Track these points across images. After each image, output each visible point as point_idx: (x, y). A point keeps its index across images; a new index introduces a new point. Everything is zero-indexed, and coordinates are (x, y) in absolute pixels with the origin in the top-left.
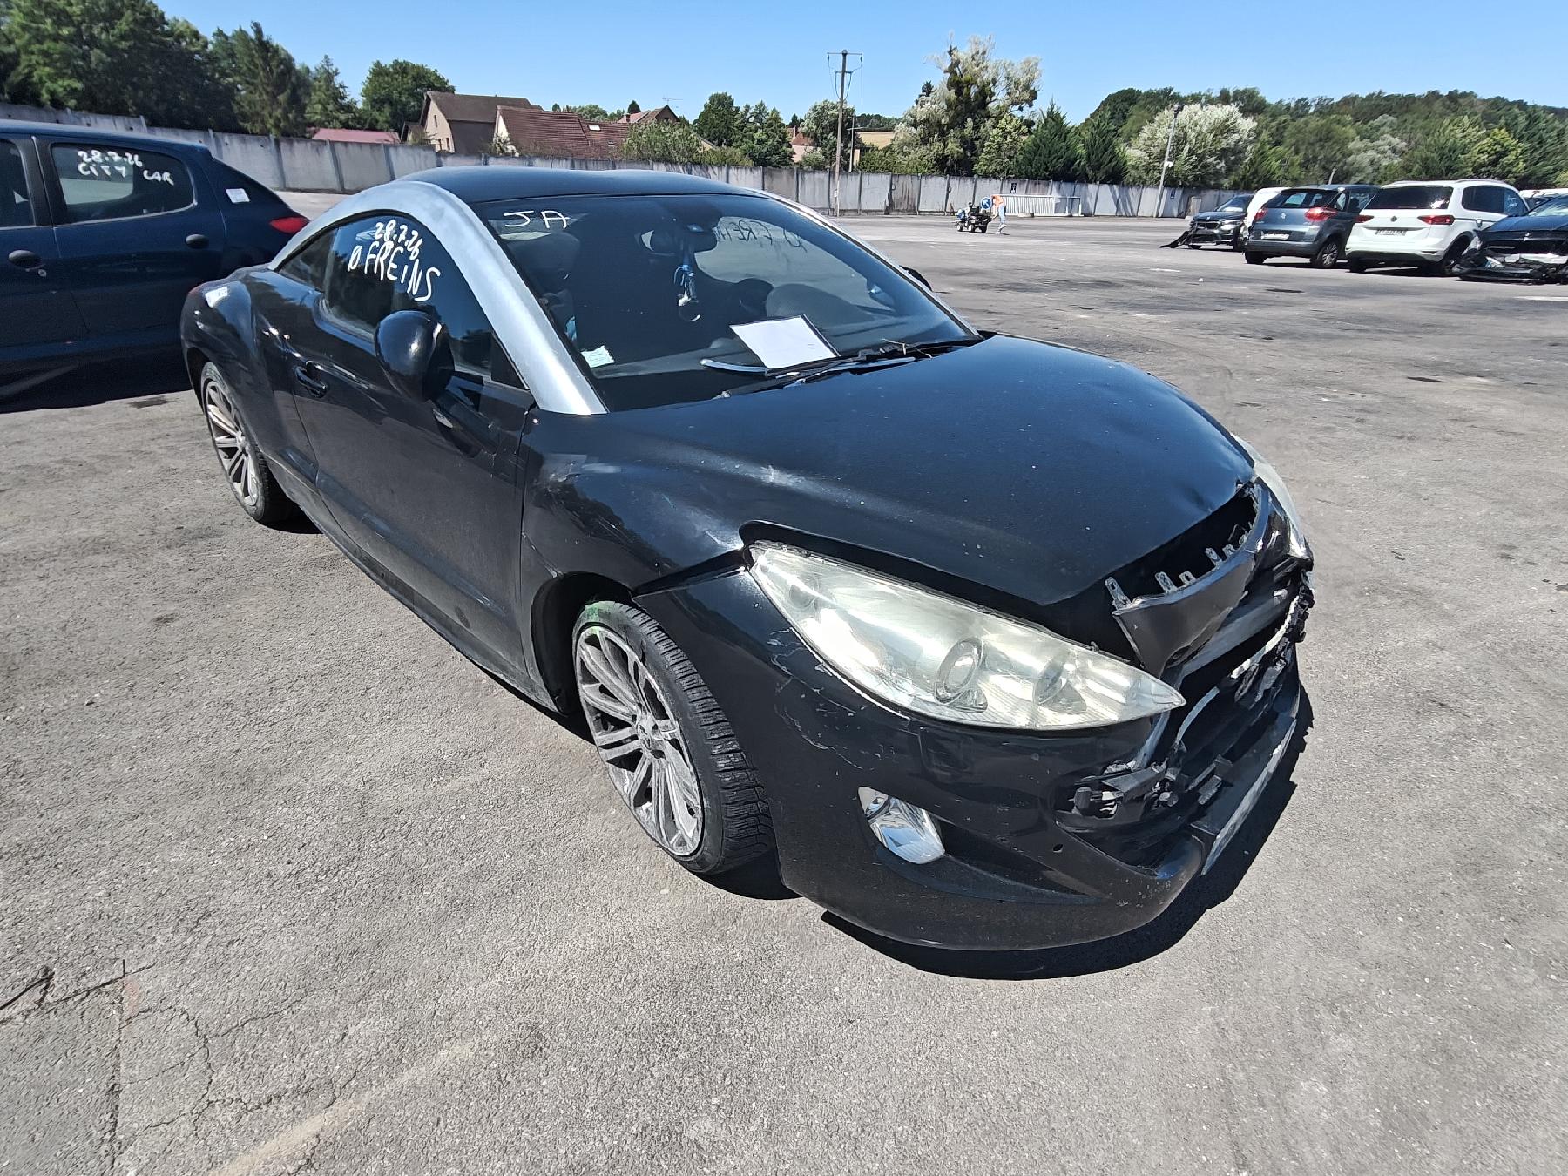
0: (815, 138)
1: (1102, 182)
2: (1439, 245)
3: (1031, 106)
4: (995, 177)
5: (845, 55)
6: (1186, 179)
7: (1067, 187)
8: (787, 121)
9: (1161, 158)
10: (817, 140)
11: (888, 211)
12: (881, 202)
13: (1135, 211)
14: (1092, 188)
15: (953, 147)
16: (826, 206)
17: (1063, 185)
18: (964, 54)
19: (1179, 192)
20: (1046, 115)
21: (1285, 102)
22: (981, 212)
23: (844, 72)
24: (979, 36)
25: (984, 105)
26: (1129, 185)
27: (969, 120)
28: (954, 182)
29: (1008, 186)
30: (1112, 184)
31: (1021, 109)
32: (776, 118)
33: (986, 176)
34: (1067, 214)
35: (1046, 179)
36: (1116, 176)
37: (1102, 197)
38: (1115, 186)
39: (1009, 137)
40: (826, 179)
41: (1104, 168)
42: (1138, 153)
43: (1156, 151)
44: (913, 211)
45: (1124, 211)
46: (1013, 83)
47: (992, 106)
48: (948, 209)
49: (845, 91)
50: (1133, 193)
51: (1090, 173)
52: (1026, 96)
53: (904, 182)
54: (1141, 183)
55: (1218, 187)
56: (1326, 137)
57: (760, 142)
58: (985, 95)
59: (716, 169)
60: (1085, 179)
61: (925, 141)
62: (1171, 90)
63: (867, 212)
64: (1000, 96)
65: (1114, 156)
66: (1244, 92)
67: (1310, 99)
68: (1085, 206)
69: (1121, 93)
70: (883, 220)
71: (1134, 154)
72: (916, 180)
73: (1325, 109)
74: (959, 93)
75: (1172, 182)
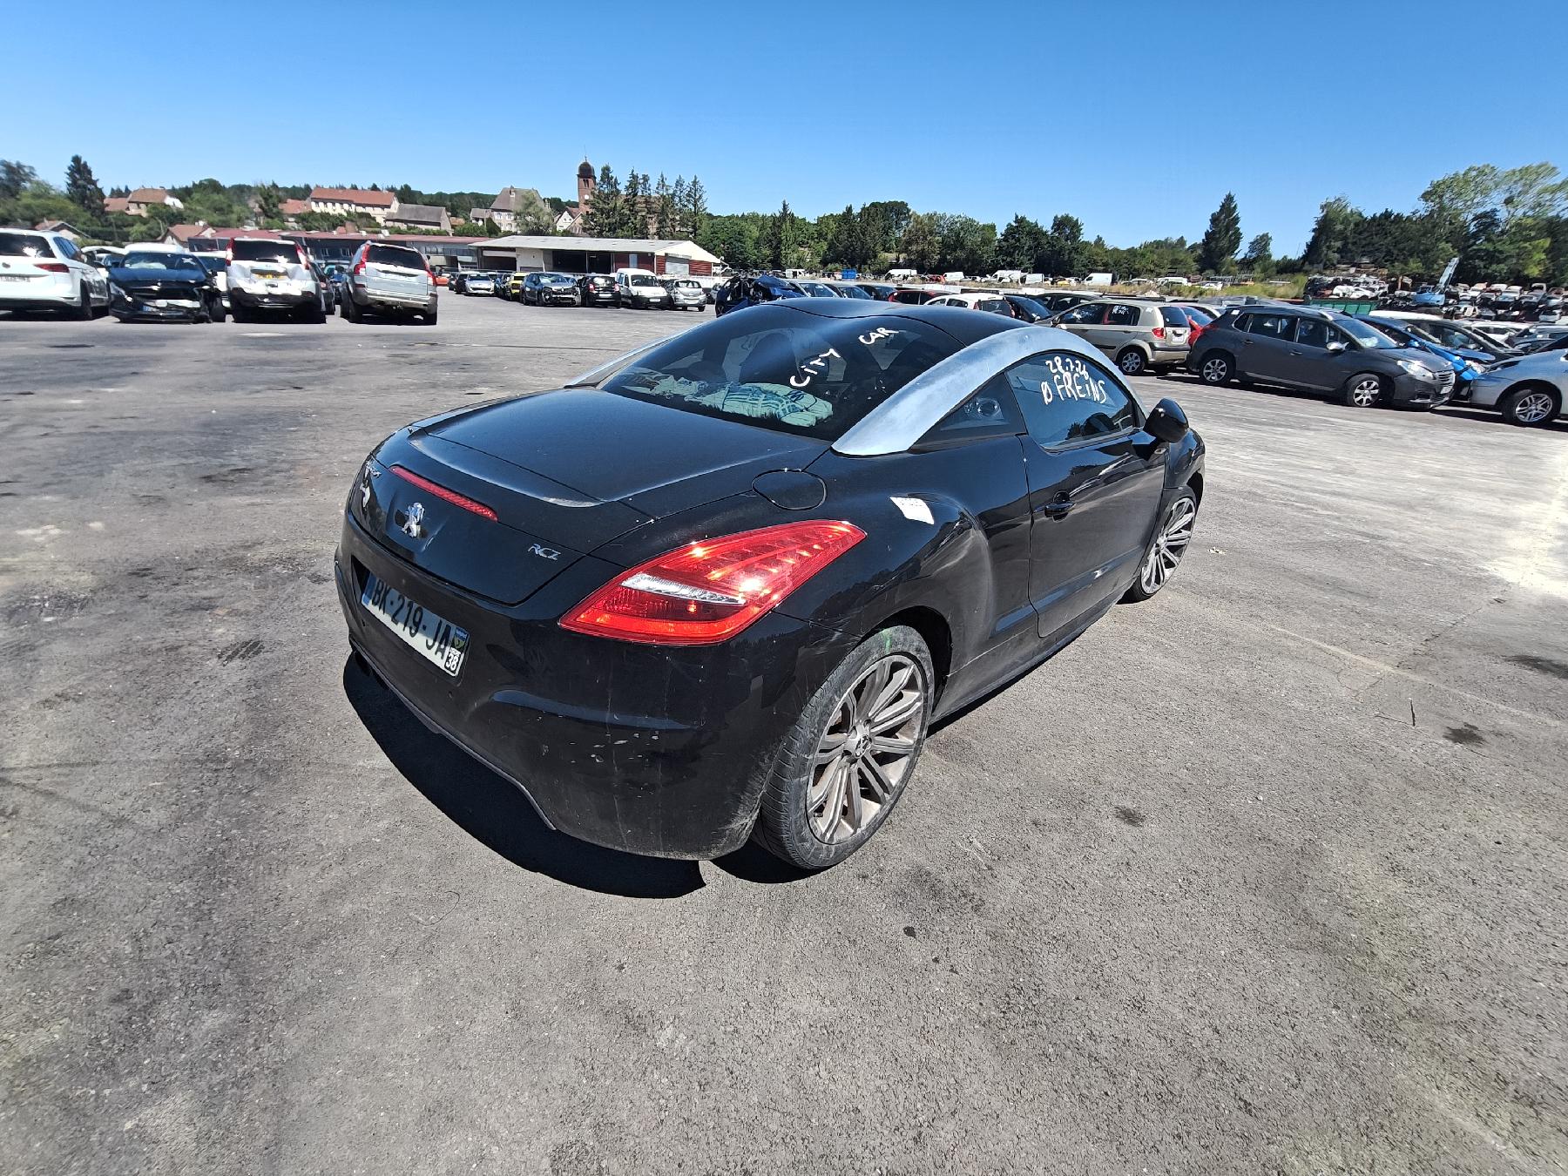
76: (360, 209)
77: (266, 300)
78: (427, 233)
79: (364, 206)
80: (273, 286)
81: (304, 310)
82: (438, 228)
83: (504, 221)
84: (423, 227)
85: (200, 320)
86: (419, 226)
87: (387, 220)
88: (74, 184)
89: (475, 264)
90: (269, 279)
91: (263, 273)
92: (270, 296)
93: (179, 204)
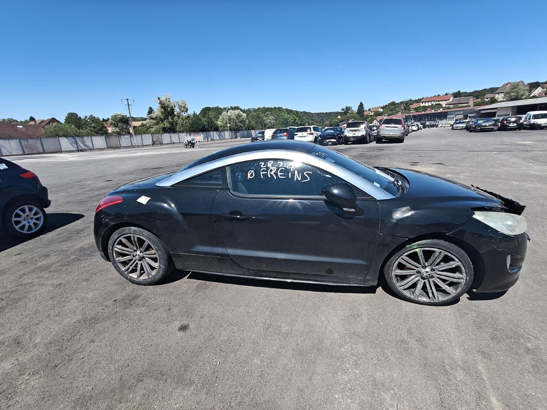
0: (114, 125)
1: (214, 131)
2: (312, 139)
3: (187, 112)
4: (183, 132)
5: (127, 100)
6: (234, 128)
7: (205, 133)
8: (101, 120)
9: (227, 123)
10: (116, 126)
11: (153, 145)
12: (150, 142)
13: (224, 137)
14: (211, 133)
15: (167, 125)
16: (131, 145)
17: (203, 132)
18: (163, 99)
19: (233, 132)
20: (193, 114)
21: (246, 109)
22: (192, 142)
23: (128, 105)
24: (166, 94)
25: (173, 113)
26: (220, 131)
27: (169, 117)
28: (172, 135)
29: (188, 134)
30: (216, 131)
31: (185, 113)
32: (99, 120)
33: (180, 132)
34: (207, 140)
35: (198, 132)
36: (216, 129)
37: (215, 135)
38: (217, 132)
39: (184, 121)
40: (129, 137)
41: (213, 128)
42: (220, 123)
43: (225, 122)
44: (161, 144)
45: (221, 138)
46: (180, 107)
47: (175, 113)
48: (172, 142)
49: (130, 110)
50: (222, 133)
51: (210, 129)
52: (185, 110)
53: (156, 136)
54: (224, 130)
55: (242, 130)
56: (258, 117)
57: (94, 127)
58: (172, 110)
59: (86, 138)
60: (209, 131)
61: (157, 124)
62: (218, 107)
63: (146, 145)
64: (177, 110)
65: (215, 124)
66: (236, 107)
67: (251, 108)
68: (211, 138)
69: (206, 108)
70: (152, 148)
71: (219, 123)
72: (160, 135)
73: (255, 110)
74: (165, 109)
75: (231, 130)
76: (437, 103)
77: (352, 138)
78: (461, 107)
79: (439, 101)
80: (354, 134)
81: (361, 140)
82: (467, 104)
83: (499, 97)
84: (460, 105)
85: (336, 144)
86: (459, 105)
87: (446, 105)
88: (359, 110)
89: (476, 116)
90: (354, 132)
91: (352, 131)
92: (353, 137)
93: (382, 110)
